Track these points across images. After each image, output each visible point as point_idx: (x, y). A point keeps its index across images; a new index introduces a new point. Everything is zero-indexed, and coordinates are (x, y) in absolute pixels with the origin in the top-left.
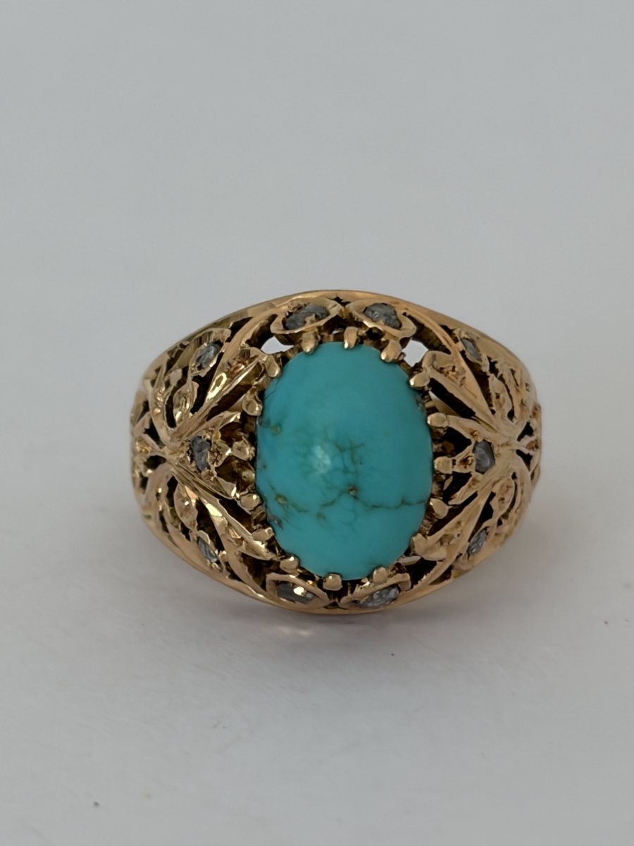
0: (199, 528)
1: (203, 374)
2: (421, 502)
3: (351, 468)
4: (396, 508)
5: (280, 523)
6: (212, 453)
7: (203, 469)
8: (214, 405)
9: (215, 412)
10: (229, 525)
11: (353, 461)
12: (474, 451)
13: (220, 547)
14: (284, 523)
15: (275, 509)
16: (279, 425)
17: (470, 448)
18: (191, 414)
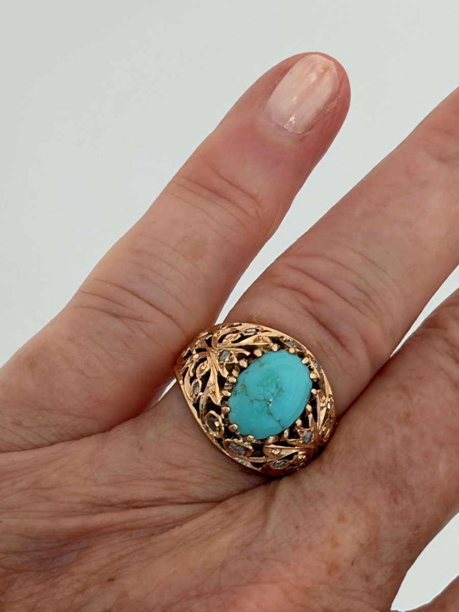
0: (201, 379)
1: (245, 334)
2: (283, 427)
3: (275, 396)
4: (276, 421)
5: (236, 393)
6: (229, 358)
7: (222, 360)
8: (243, 345)
9: (241, 347)
10: (214, 384)
11: (278, 394)
12: (308, 431)
13: (203, 390)
14: (237, 395)
15: (238, 388)
16: (263, 364)
17: (307, 429)
18: (230, 343)
